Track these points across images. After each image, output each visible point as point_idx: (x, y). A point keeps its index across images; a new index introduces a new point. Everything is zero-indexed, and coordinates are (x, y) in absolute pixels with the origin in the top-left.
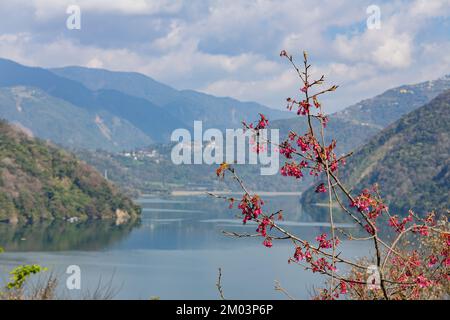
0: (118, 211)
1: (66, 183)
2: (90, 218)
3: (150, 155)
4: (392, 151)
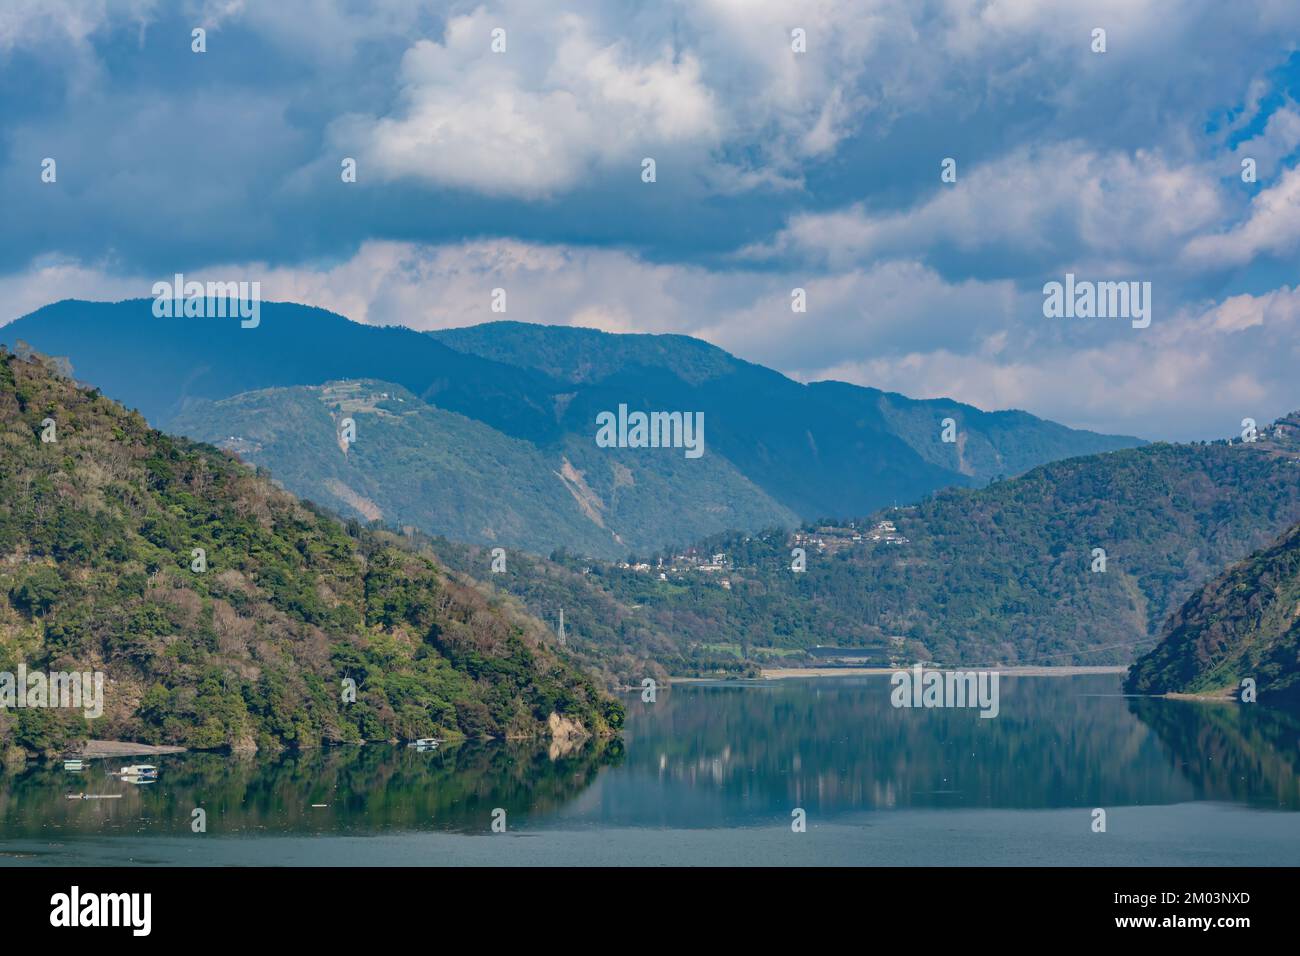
0: (554, 718)
3: (706, 568)
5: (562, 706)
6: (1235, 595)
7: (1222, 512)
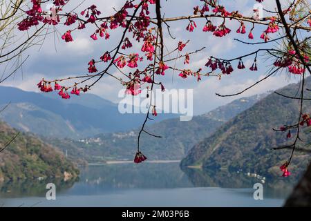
0: (65, 173)
1: (34, 157)
2: (49, 177)
3: (96, 141)
4: (231, 135)
5: (67, 170)
6: (202, 147)
7: (199, 129)
